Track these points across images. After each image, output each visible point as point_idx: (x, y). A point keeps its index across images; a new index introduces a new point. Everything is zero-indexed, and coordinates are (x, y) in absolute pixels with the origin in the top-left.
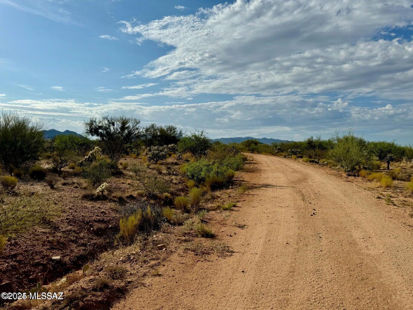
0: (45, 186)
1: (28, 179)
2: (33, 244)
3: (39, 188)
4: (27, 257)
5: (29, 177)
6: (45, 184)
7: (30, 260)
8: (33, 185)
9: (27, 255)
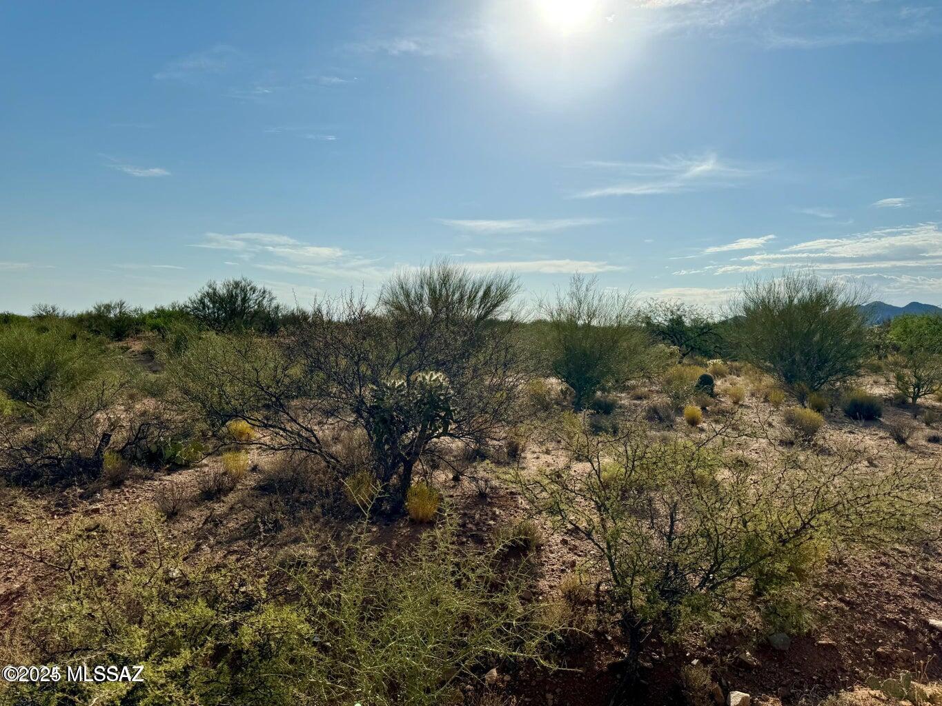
0: (881, 438)
1: (840, 418)
2: (877, 574)
3: (868, 440)
4: (866, 599)
5: (842, 414)
6: (882, 434)
7: (874, 607)
8: (853, 433)
9: (865, 593)
